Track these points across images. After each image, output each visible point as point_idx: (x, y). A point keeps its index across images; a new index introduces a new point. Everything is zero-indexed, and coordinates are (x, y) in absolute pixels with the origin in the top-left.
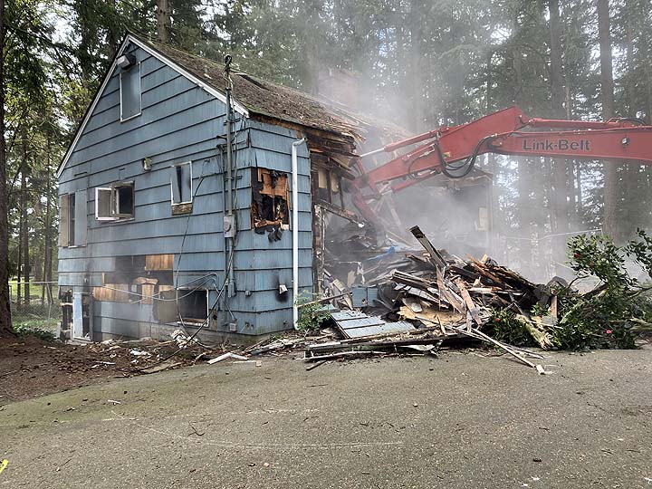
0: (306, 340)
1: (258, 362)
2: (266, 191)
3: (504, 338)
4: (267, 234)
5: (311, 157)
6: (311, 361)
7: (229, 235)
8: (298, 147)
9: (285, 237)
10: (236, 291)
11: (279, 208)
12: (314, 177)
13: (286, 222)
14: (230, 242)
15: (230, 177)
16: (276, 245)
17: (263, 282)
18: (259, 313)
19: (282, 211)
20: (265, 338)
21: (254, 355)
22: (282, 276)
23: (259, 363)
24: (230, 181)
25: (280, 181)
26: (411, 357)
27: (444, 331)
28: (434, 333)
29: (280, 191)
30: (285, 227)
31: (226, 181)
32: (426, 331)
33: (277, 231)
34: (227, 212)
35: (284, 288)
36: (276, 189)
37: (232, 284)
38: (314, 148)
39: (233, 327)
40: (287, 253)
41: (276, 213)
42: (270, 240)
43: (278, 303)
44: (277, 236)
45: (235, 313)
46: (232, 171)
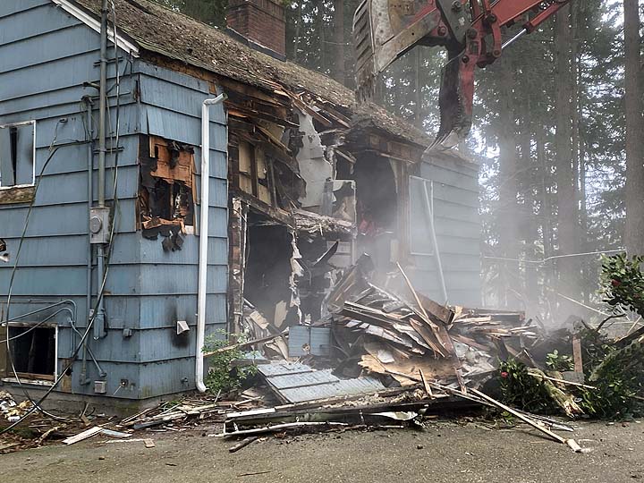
0: (218, 407)
1: (147, 440)
2: (162, 172)
3: (515, 402)
4: (160, 239)
5: (229, 123)
6: (234, 438)
7: (99, 239)
8: (210, 107)
9: (188, 245)
10: (106, 329)
11: (178, 200)
12: (233, 154)
13: (190, 222)
14: (100, 251)
15: (103, 149)
16: (175, 257)
17: (151, 314)
18: (145, 364)
19: (183, 204)
20: (153, 404)
21: (140, 431)
22: (182, 306)
23: (149, 442)
24: (102, 154)
25: (182, 158)
26: (385, 429)
27: (430, 392)
28: (415, 395)
29: (182, 174)
30: (189, 229)
31: (95, 153)
32: (402, 392)
33: (176, 236)
34: (95, 203)
35: (183, 326)
36: (176, 170)
37: (100, 317)
38: (233, 110)
39: (101, 387)
40: (190, 272)
41: (175, 208)
42: (165, 249)
43: (174, 349)
44: (174, 244)
45: (103, 365)
46: (107, 139)
